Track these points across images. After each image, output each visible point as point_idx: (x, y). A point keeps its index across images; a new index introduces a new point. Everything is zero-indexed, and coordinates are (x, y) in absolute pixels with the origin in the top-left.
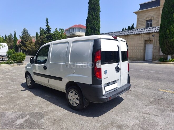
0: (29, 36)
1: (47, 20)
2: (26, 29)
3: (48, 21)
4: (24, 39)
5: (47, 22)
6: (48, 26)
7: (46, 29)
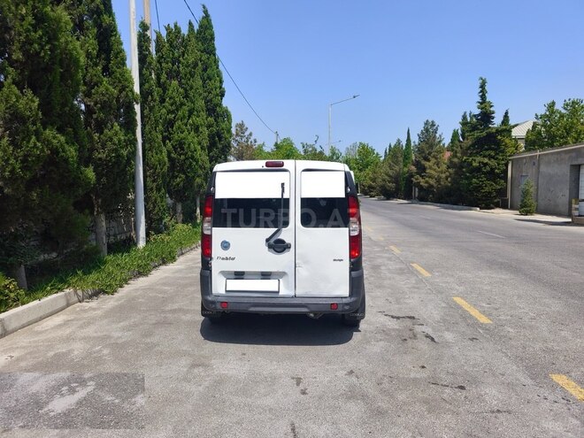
0: (440, 142)
1: (483, 86)
2: (433, 122)
3: (486, 88)
4: (424, 152)
5: (481, 92)
6: (483, 106)
7: (478, 115)
